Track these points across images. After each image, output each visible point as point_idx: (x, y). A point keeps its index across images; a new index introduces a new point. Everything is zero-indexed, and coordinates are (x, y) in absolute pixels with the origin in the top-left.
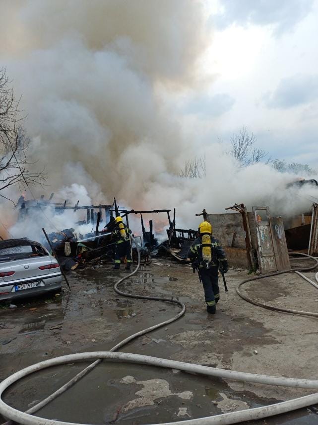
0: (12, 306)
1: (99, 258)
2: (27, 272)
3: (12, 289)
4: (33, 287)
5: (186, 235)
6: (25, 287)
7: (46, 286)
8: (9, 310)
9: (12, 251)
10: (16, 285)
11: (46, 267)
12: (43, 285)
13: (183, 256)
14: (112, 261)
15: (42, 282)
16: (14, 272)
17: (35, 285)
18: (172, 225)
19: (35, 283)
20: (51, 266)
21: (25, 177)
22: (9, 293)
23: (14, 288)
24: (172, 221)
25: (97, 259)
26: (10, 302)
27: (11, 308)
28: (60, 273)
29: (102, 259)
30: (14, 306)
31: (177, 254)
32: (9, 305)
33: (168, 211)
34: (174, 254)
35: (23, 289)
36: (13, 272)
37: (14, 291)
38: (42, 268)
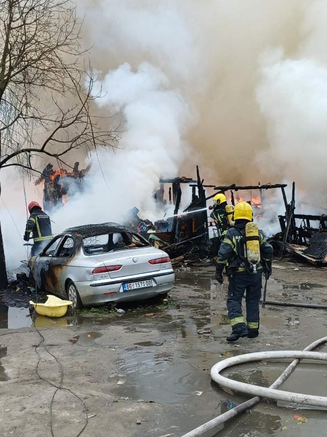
0: (120, 310)
1: (182, 257)
2: (135, 266)
3: (120, 288)
4: (143, 286)
5: (315, 224)
6: (134, 286)
7: (158, 287)
10: (124, 282)
11: (157, 261)
12: (154, 285)
13: (316, 255)
14: (200, 262)
15: (153, 281)
16: (121, 266)
17: (144, 284)
18: (290, 208)
19: (145, 281)
20: (162, 261)
21: (95, 136)
22: (117, 293)
23: (122, 287)
24: (289, 202)
25: (177, 259)
27: (119, 313)
28: (171, 270)
29: (185, 258)
30: (122, 310)
31: (304, 252)
33: (283, 186)
34: (300, 253)
35: (132, 288)
37: (121, 290)
38: (153, 262)
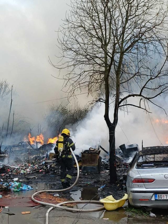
0: (152, 215)
3: (152, 197)
6: (165, 197)
8: (148, 218)
9: (159, 157)
10: (156, 193)
22: (149, 200)
23: (154, 196)
26: (151, 209)
27: (150, 217)
30: (154, 215)
32: (149, 213)
36: (153, 180)
37: (153, 199)
